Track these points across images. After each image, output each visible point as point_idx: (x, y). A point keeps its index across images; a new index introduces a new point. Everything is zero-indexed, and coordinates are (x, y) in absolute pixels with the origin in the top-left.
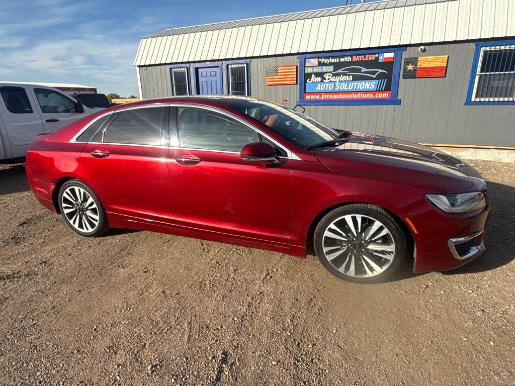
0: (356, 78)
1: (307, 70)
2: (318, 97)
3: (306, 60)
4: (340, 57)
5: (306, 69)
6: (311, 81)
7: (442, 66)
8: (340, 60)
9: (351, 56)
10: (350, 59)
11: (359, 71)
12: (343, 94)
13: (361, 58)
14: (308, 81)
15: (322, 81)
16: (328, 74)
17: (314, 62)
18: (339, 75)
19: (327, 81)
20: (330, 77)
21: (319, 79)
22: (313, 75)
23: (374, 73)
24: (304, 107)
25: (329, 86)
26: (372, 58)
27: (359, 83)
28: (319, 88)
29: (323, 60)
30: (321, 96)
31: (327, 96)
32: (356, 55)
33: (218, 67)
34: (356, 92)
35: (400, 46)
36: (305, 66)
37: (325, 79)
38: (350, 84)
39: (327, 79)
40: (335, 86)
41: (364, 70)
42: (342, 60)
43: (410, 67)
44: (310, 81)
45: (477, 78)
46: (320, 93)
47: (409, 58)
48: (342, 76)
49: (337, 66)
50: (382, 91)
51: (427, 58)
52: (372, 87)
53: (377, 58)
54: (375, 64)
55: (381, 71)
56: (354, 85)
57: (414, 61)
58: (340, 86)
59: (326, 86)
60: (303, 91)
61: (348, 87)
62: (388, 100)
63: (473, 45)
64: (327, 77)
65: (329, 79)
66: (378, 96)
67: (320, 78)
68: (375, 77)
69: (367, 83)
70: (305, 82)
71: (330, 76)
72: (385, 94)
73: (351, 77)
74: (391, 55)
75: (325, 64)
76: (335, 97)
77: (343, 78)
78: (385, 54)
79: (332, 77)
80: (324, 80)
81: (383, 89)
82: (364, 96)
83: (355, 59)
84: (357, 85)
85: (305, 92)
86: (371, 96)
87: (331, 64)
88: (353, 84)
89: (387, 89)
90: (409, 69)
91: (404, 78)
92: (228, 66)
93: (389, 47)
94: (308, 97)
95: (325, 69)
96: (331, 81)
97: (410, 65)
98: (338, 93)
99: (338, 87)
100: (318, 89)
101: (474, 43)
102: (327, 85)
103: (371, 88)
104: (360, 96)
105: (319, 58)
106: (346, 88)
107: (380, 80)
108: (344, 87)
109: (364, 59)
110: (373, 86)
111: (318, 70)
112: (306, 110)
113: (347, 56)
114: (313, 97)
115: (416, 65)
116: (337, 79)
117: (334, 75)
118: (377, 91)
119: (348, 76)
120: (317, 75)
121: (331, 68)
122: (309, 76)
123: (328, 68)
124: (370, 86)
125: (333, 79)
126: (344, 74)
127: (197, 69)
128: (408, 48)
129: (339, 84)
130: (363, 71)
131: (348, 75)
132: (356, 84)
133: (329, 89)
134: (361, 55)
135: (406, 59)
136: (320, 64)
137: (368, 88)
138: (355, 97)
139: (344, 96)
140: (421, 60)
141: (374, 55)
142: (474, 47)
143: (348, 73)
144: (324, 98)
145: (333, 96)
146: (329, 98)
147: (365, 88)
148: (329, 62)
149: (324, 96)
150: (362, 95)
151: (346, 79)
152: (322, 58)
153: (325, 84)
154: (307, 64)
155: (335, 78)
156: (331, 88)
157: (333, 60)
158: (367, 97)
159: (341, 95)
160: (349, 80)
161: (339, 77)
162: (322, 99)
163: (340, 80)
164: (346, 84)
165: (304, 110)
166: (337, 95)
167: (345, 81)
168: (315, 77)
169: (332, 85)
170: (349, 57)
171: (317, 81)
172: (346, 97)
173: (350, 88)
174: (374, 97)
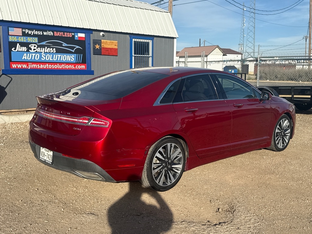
0: (59, 51)
1: (11, 39)
2: (25, 66)
3: (10, 28)
4: (43, 31)
5: (10, 37)
6: (17, 50)
7: (115, 48)
8: (43, 33)
9: (53, 32)
10: (51, 33)
11: (61, 45)
12: (49, 65)
13: (61, 34)
14: (13, 49)
15: (28, 51)
17: (18, 31)
18: (43, 46)
19: (32, 51)
20: (35, 48)
21: (24, 49)
22: (18, 44)
23: (73, 48)
24: (10, 76)
25: (35, 56)
26: (70, 35)
27: (62, 56)
28: (25, 57)
29: (27, 31)
30: (28, 66)
31: (34, 66)
32: (57, 32)
34: (61, 63)
35: (90, 29)
36: (9, 35)
37: (31, 49)
38: (55, 55)
39: (32, 50)
40: (41, 57)
41: (64, 44)
42: (45, 33)
43: (97, 47)
44: (15, 49)
45: (133, 57)
46: (26, 62)
47: (96, 40)
48: (46, 48)
49: (41, 38)
50: (80, 63)
51: (106, 42)
52: (72, 59)
53: (74, 36)
54: (71, 40)
55: (78, 47)
56: (58, 57)
57: (99, 42)
58: (45, 57)
59: (32, 56)
60: (9, 59)
61: (52, 58)
62: (86, 70)
63: (128, 36)
64: (33, 48)
65: (34, 50)
66: (77, 67)
67: (25, 48)
68: (73, 51)
69: (68, 56)
70: (10, 51)
71: (35, 46)
72: (83, 66)
73: (54, 49)
74: (82, 35)
75: (28, 35)
76: (42, 66)
77: (48, 50)
78: (79, 34)
79: (37, 48)
80: (30, 51)
81: (81, 62)
82: (67, 67)
83: (56, 34)
84: (60, 57)
85: (10, 61)
86: (72, 67)
87: (34, 36)
88: (57, 55)
89: (84, 62)
90: (97, 48)
91: (94, 54)
93: (83, 29)
94: (14, 66)
95: (30, 39)
96: (37, 52)
97: (97, 45)
98: (44, 63)
99: (44, 58)
100: (24, 59)
101: (128, 35)
102: (34, 55)
103: (71, 60)
104: (64, 67)
105: (23, 28)
106: (51, 59)
107: (78, 54)
108: (49, 58)
109: (63, 36)
111: (23, 39)
112: (13, 79)
113: (49, 31)
114: (19, 66)
115: (101, 45)
116: (43, 50)
117: (39, 46)
118: (78, 63)
119: (51, 49)
120: (22, 44)
121: (36, 40)
122: (14, 44)
123: (33, 39)
124: (71, 58)
125: (38, 50)
126: (49, 47)
128: (93, 32)
129: (45, 55)
130: (63, 45)
131: (52, 47)
132: (59, 56)
134: (61, 31)
135: (94, 40)
136: (24, 34)
137: (69, 60)
138: (60, 68)
139: (50, 66)
140: (104, 42)
141: (71, 34)
142: (129, 38)
143: (52, 46)
144: (31, 67)
145: (40, 66)
146: (36, 67)
147: (67, 60)
148: (33, 33)
149: (31, 65)
150: (65, 66)
151: (51, 51)
152: (25, 29)
153: (31, 54)
154: (11, 33)
155: (40, 49)
156: (37, 58)
157: (36, 33)
158: (70, 68)
159: (47, 65)
160: (53, 52)
161: (44, 49)
162: (29, 68)
163: (45, 51)
164: (51, 55)
165: (10, 79)
166: (44, 65)
167: (50, 52)
168: (20, 46)
169: (38, 55)
170: (51, 32)
171: (23, 51)
172: (52, 67)
173: (55, 59)
174: (75, 68)
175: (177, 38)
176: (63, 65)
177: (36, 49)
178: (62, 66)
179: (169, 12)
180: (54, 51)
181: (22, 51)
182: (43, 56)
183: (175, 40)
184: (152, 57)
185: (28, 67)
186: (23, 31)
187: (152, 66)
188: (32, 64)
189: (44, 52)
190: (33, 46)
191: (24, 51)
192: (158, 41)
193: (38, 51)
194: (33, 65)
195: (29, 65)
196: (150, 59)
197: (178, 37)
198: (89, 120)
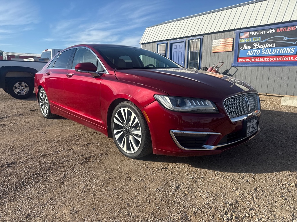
0: (279, 45)
1: (241, 41)
2: (248, 60)
3: (241, 33)
4: (266, 30)
5: (240, 40)
6: (244, 49)
8: (266, 32)
9: (275, 28)
10: (274, 31)
11: (282, 39)
13: (283, 29)
14: (241, 49)
15: (251, 48)
17: (247, 35)
18: (264, 43)
20: (258, 45)
21: (249, 47)
22: (245, 44)
23: (294, 41)
24: (237, 67)
25: (256, 52)
26: (293, 29)
28: (249, 53)
29: (253, 33)
30: (250, 60)
31: (255, 59)
32: (280, 28)
33: (183, 42)
36: (239, 38)
37: (254, 47)
38: (274, 50)
39: (255, 47)
40: (261, 52)
41: (286, 38)
42: (268, 32)
44: (242, 49)
46: (249, 57)
48: (267, 44)
49: (264, 37)
52: (292, 51)
56: (277, 50)
58: (265, 52)
59: (254, 52)
61: (271, 52)
64: (255, 46)
65: (257, 47)
67: (250, 46)
68: (295, 43)
69: (288, 49)
70: (239, 49)
71: (257, 44)
73: (275, 44)
75: (254, 36)
76: (261, 60)
79: (259, 45)
80: (253, 48)
82: (285, 59)
83: (278, 30)
84: (280, 50)
85: (238, 57)
86: (291, 59)
87: (259, 35)
88: (276, 49)
92: (189, 41)
94: (240, 60)
95: (254, 39)
96: (258, 48)
98: (263, 57)
99: (264, 52)
100: (248, 55)
102: (255, 51)
103: (291, 52)
104: (282, 59)
105: (250, 31)
106: (270, 53)
109: (286, 31)
110: (293, 51)
111: (249, 40)
113: (272, 29)
116: (263, 47)
117: (261, 44)
119: (272, 44)
120: (248, 44)
121: (259, 39)
122: (242, 45)
123: (257, 39)
124: (291, 51)
126: (270, 43)
127: (171, 44)
129: (265, 50)
130: (284, 39)
132: (278, 49)
133: (257, 54)
134: (283, 27)
136: (251, 36)
137: (289, 52)
138: (278, 60)
139: (268, 59)
141: (294, 27)
143: (273, 41)
144: (252, 61)
145: (259, 59)
146: (256, 61)
147: (286, 52)
148: (257, 34)
149: (252, 59)
150: (283, 58)
151: (271, 46)
153: (253, 51)
154: (241, 37)
155: (261, 45)
156: (258, 53)
157: (260, 33)
158: (288, 60)
159: (266, 58)
160: (272, 47)
161: (265, 45)
162: (251, 62)
163: (266, 47)
164: (271, 50)
165: (237, 69)
166: (263, 59)
167: (270, 47)
168: (246, 45)
169: (259, 51)
170: (274, 29)
171: (248, 49)
172: (270, 60)
173: (274, 53)
174: (294, 59)
177: (258, 46)
178: (280, 59)
180: (274, 46)
181: (247, 49)
182: (263, 51)
185: (250, 61)
188: (253, 59)
189: (265, 48)
190: (256, 44)
191: (249, 49)
193: (259, 48)
194: (254, 59)
195: (251, 59)
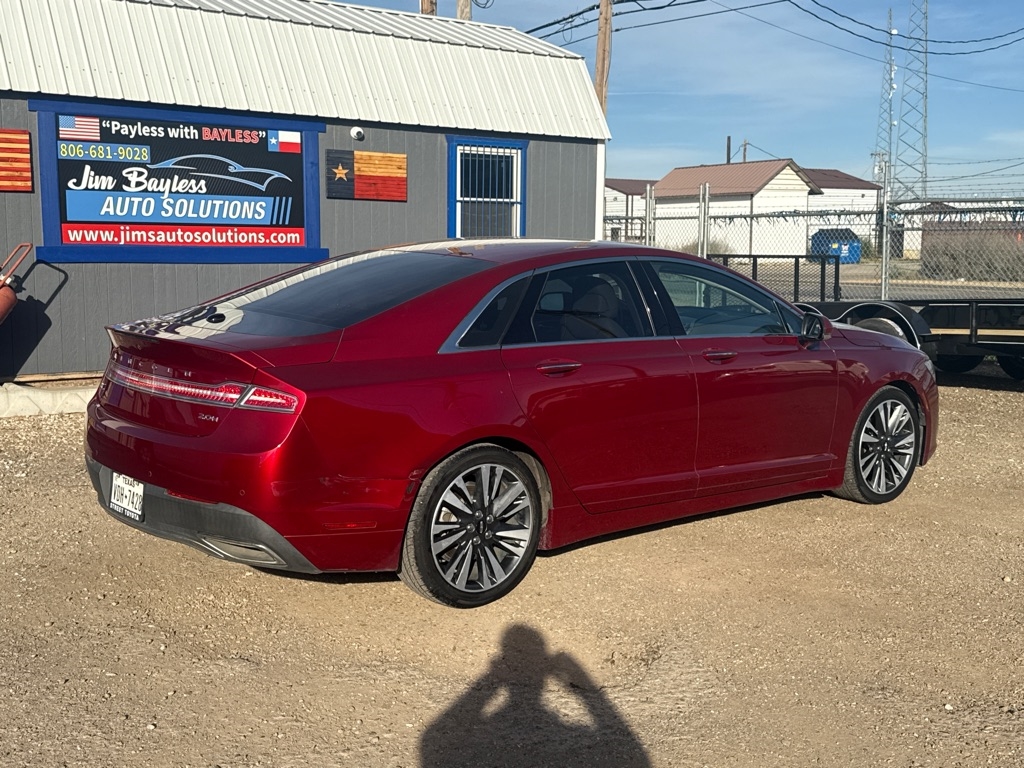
0: (216, 189)
1: (66, 151)
2: (107, 236)
3: (61, 118)
4: (166, 125)
5: (62, 146)
6: (83, 186)
7: (399, 175)
8: (166, 132)
9: (199, 128)
10: (193, 133)
11: (223, 168)
12: (184, 231)
13: (223, 134)
14: (71, 184)
15: (118, 188)
16: (136, 169)
17: (89, 127)
18: (166, 174)
19: (133, 189)
20: (142, 179)
21: (107, 182)
22: (88, 168)
23: (261, 178)
24: (60, 266)
25: (140, 204)
26: (252, 137)
27: (227, 203)
28: (110, 208)
29: (115, 126)
30: (117, 235)
31: (139, 235)
32: (211, 126)
34: (222, 227)
35: (316, 119)
36: (58, 138)
37: (128, 183)
38: (203, 202)
39: (133, 184)
40: (159, 207)
41: (235, 167)
42: (173, 133)
43: (341, 173)
44: (78, 184)
45: (459, 205)
46: (113, 225)
47: (337, 151)
48: (176, 178)
49: (161, 149)
50: (284, 225)
51: (370, 156)
52: (259, 214)
53: (264, 141)
54: (257, 154)
55: (277, 175)
56: (213, 206)
57: (345, 158)
58: (173, 206)
59: (131, 203)
60: (58, 215)
61: (196, 210)
62: (302, 249)
63: (441, 138)
64: (133, 179)
65: (139, 184)
66: (276, 238)
67: (110, 178)
68: (263, 188)
69: (246, 204)
70: (63, 188)
71: (140, 174)
72: (293, 236)
73: (203, 183)
74: (293, 137)
75: (124, 140)
76: (162, 237)
77: (181, 185)
78: (280, 132)
79: (148, 179)
80: (125, 187)
81: (287, 223)
82: (243, 238)
83: (210, 135)
84: (222, 207)
85: (63, 219)
86: (260, 238)
87: (140, 140)
88: (210, 202)
89: (296, 223)
90: (338, 176)
91: (328, 198)
93: (294, 117)
94: (75, 236)
95: (124, 153)
96: (146, 190)
97: (340, 168)
98: (170, 226)
99: (170, 209)
100: (107, 213)
101: (443, 135)
102: (136, 200)
103: (256, 216)
104: (233, 237)
105: (102, 117)
106: (190, 215)
107: (278, 198)
108: (185, 210)
109: (231, 140)
110: (263, 212)
111: (103, 153)
112: (71, 279)
113: (187, 125)
114: (91, 236)
115: (352, 169)
116: (165, 186)
117: (153, 174)
118: (277, 225)
119: (193, 182)
120: (101, 168)
121: (144, 154)
122: (74, 168)
123: (135, 153)
124: (255, 211)
125: (152, 185)
126: (184, 175)
128: (328, 127)
129: (172, 201)
130: (231, 169)
131: (194, 177)
132: (218, 203)
133: (144, 213)
134: (223, 126)
135: (329, 152)
136: (107, 137)
137: (250, 216)
138: (220, 241)
139: (188, 237)
140: (361, 159)
141: (255, 133)
142: (446, 144)
143: (194, 171)
144: (128, 239)
145: (156, 235)
146: (145, 240)
147: (243, 216)
148: (133, 133)
149: (128, 233)
150: (236, 235)
151: (191, 188)
152: (111, 119)
153: (128, 199)
154: (65, 132)
155: (157, 181)
156: (147, 211)
157: (145, 131)
158: (250, 241)
159: (180, 233)
160: (197, 193)
161: (169, 181)
162: (122, 243)
163: (174, 190)
164: (192, 202)
165: (63, 276)
166: (168, 234)
167: (187, 192)
168: (92, 173)
169: (149, 202)
170: (192, 127)
171: (103, 188)
172: (194, 238)
173: (204, 213)
174: (268, 241)
175: (606, 141)
176: (230, 234)
177: (145, 182)
178: (227, 236)
179: (583, 58)
180: (201, 188)
181: (100, 189)
182: (165, 205)
183: (600, 148)
184: (523, 203)
185: (120, 240)
186: (104, 125)
187: (523, 234)
188: (130, 231)
189: (170, 192)
190: (136, 174)
191: (106, 190)
192: (541, 151)
193: (150, 189)
194: (133, 233)
195: (122, 233)
196: (517, 211)
197: (609, 140)
198: (242, 392)
